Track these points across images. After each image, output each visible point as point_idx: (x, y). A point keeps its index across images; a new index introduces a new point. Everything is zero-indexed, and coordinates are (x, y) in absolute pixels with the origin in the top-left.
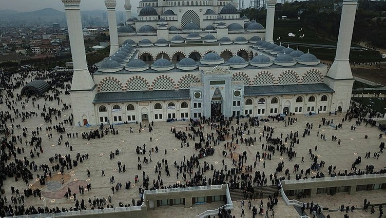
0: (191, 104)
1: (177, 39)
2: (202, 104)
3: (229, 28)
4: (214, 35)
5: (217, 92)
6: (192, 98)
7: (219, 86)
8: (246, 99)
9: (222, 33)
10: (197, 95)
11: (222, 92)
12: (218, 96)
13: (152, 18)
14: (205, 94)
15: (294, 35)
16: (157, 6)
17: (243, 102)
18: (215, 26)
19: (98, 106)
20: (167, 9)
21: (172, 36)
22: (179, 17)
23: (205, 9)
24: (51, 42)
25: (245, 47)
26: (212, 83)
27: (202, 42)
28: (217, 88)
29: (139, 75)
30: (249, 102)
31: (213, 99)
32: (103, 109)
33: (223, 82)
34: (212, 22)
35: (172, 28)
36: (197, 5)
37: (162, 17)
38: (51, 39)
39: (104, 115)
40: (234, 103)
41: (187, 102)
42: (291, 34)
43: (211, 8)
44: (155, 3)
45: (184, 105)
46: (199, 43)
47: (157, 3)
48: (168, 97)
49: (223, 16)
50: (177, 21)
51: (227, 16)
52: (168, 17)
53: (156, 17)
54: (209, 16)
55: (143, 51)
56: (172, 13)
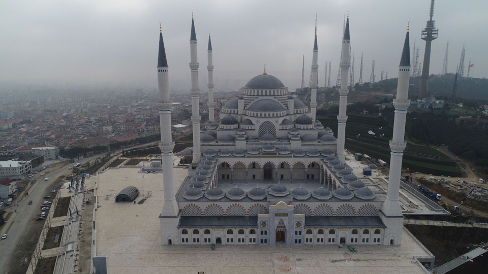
0: (258, 231)
1: (253, 150)
2: (268, 232)
3: (302, 139)
4: (288, 146)
5: (281, 222)
6: (260, 227)
7: (283, 218)
8: (307, 230)
9: (296, 145)
10: (264, 224)
11: (286, 223)
12: (282, 225)
13: (232, 127)
14: (271, 224)
15: (373, 133)
16: (237, 113)
17: (304, 232)
18: (290, 136)
19: (181, 230)
20: (246, 118)
21: (249, 146)
22: (257, 127)
23: (281, 120)
24: (136, 117)
25: (317, 160)
26: (276, 215)
27: (275, 154)
28: (281, 220)
29: (215, 203)
30: (309, 232)
31: (278, 227)
32: (185, 232)
33: (286, 215)
34: (286, 132)
35: (250, 137)
36: (273, 117)
37: (242, 126)
38: (135, 113)
39: (185, 236)
40: (296, 232)
41: (255, 229)
42: (370, 132)
43: (287, 117)
44: (236, 110)
45: (252, 232)
46: (273, 155)
47: (238, 111)
48: (239, 224)
49: (298, 126)
50: (254, 130)
51: (302, 126)
52: (246, 127)
53: (236, 126)
54: (284, 126)
55: (222, 160)
56: (251, 123)
